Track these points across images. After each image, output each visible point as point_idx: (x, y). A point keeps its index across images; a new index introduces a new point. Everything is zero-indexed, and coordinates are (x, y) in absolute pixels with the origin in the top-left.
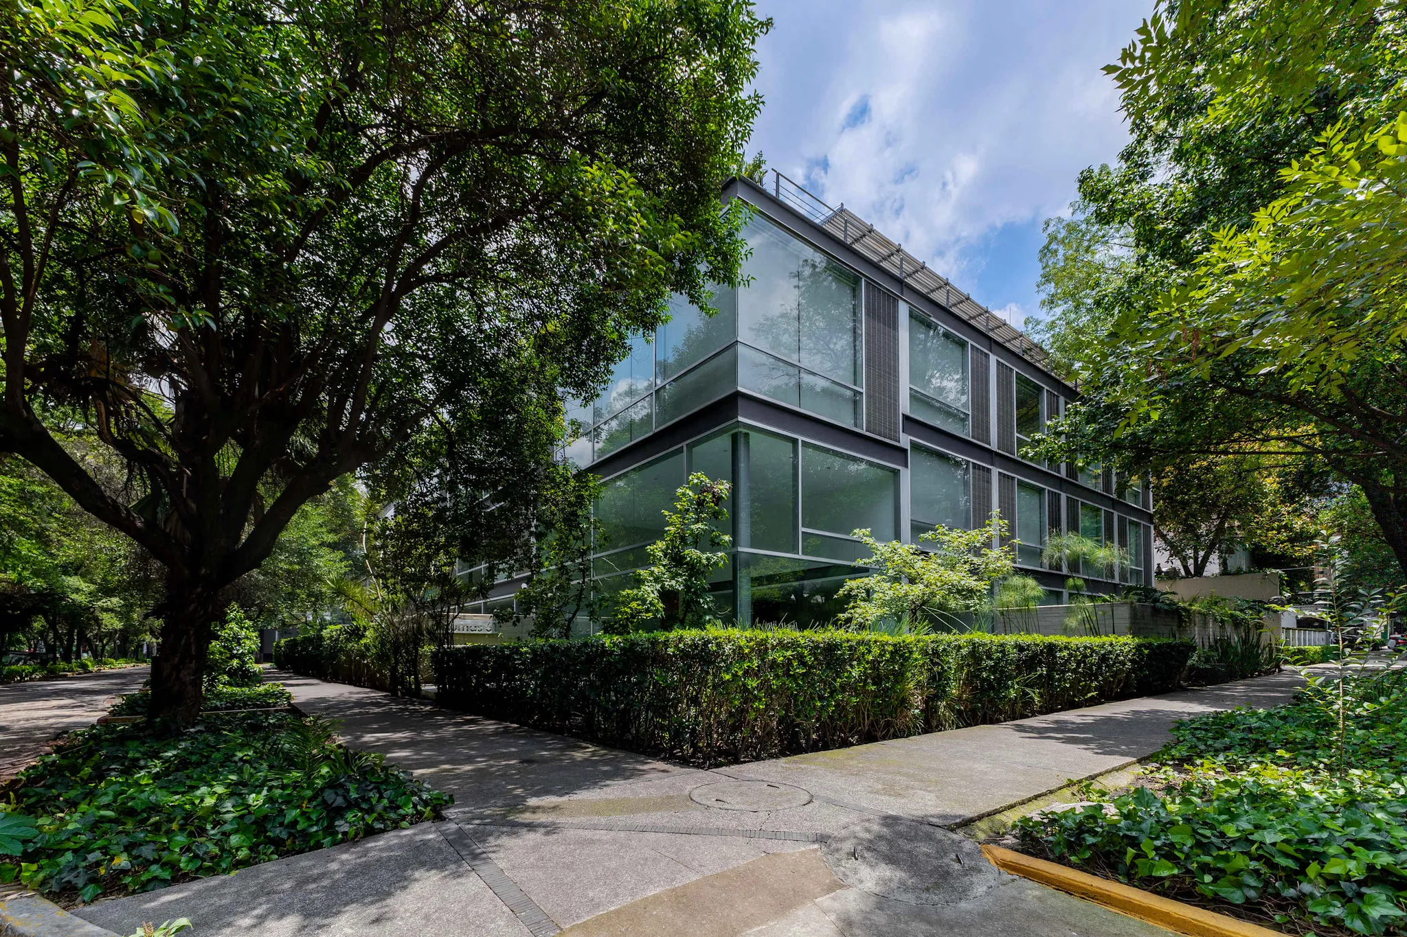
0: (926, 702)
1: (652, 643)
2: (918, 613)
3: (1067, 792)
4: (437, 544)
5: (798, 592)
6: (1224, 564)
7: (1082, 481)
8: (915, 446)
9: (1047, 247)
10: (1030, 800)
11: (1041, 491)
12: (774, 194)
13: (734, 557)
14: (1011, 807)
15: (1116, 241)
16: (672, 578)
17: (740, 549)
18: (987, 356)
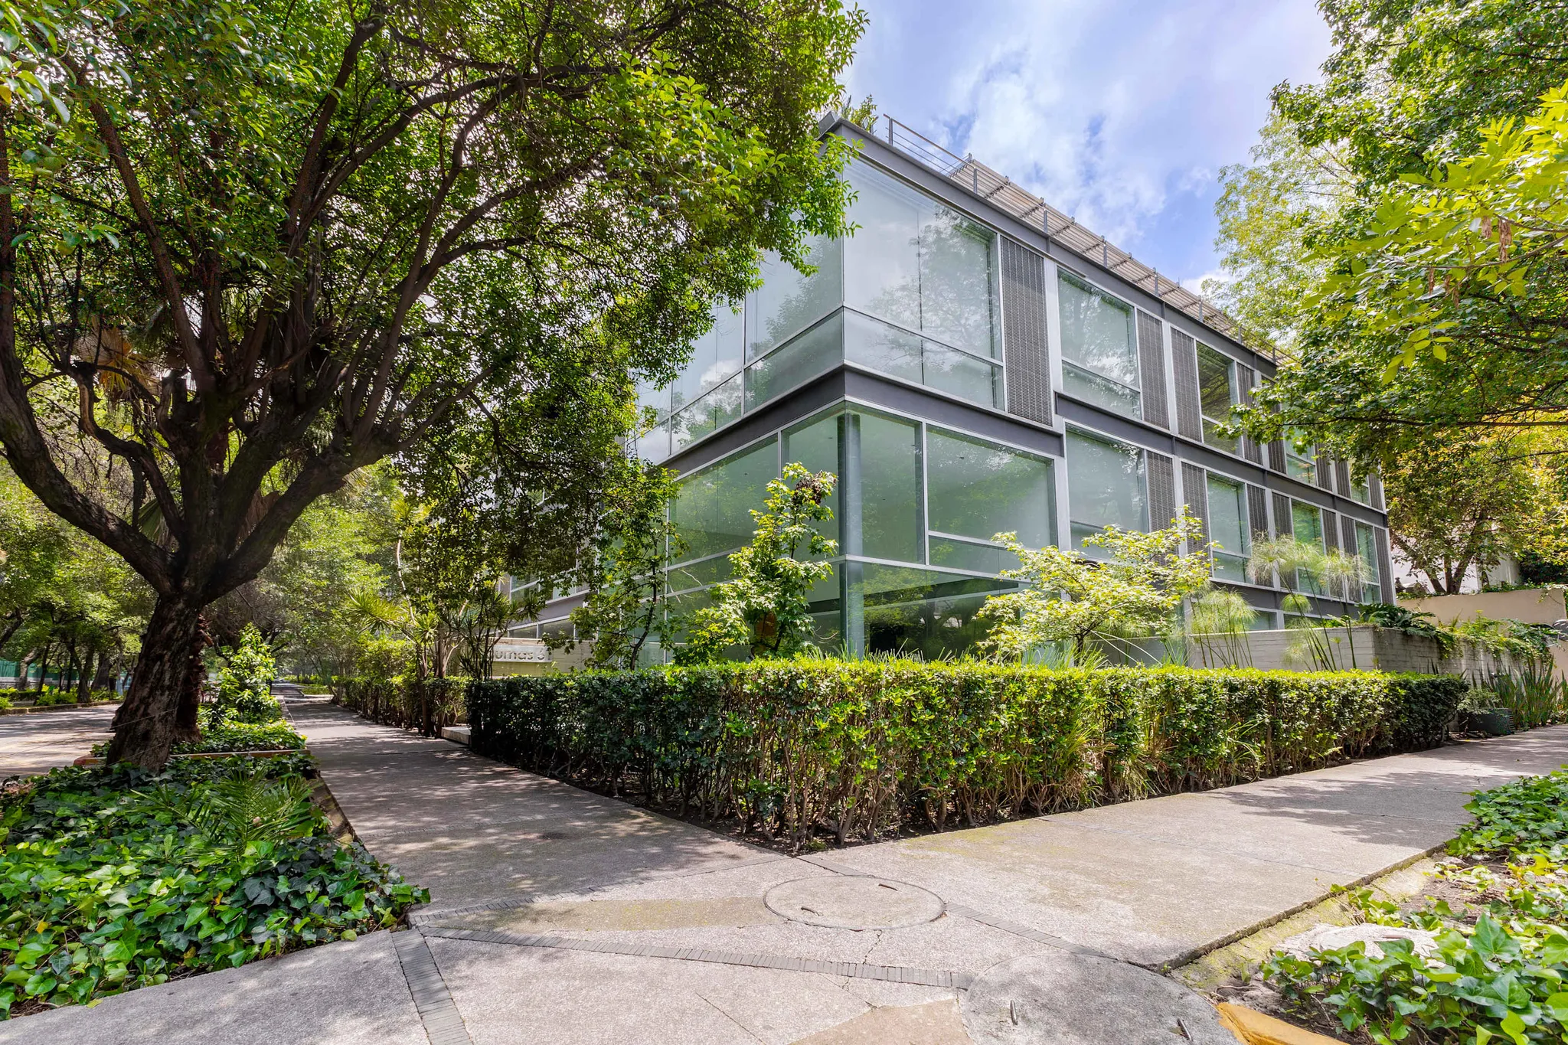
0: (1105, 762)
1: (723, 677)
2: (1086, 640)
3: (1333, 905)
4: (479, 554)
5: (927, 612)
6: (1484, 579)
7: (1290, 473)
8: (1072, 431)
9: (1225, 199)
10: (1279, 919)
11: (1238, 486)
12: (887, 141)
13: (842, 567)
14: (1253, 931)
15: (1313, 188)
16: (762, 594)
17: (849, 557)
18: (1158, 322)
